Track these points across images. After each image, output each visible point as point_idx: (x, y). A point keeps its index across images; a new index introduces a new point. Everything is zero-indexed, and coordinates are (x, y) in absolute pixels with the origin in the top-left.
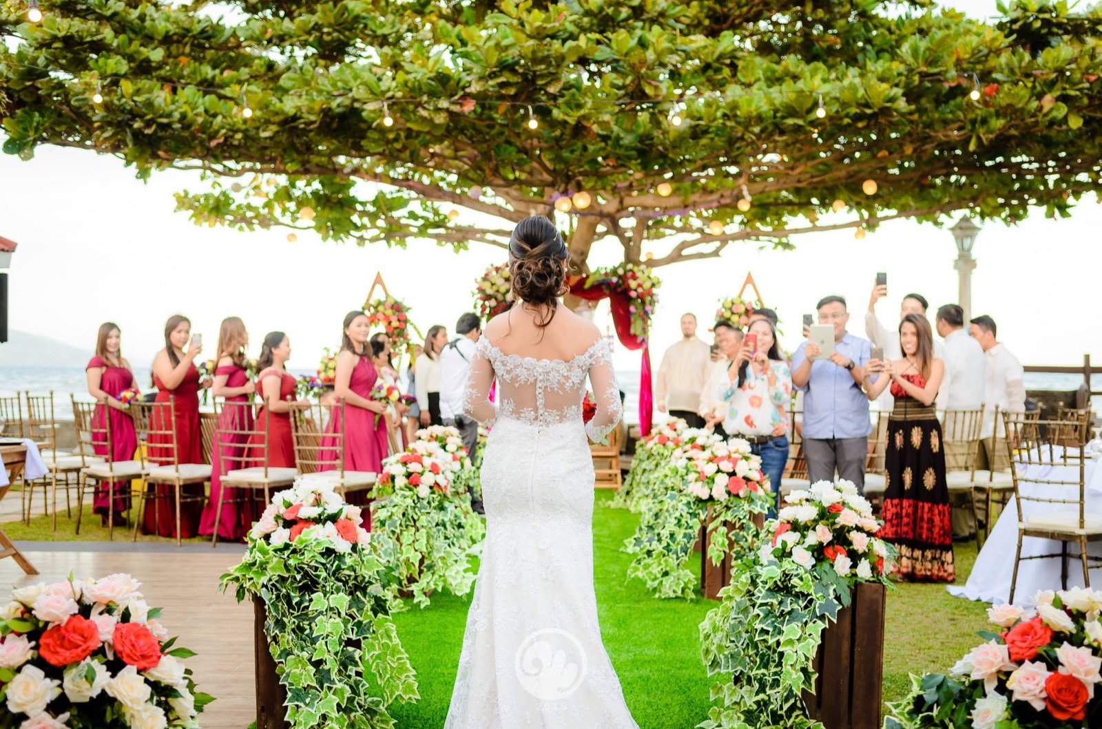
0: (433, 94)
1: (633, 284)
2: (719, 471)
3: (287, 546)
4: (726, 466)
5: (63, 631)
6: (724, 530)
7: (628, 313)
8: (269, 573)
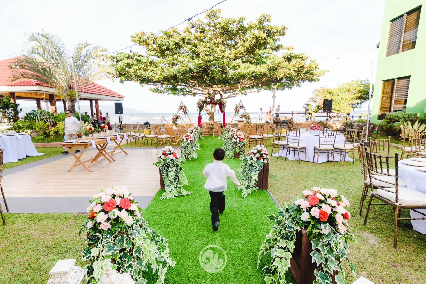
0: (189, 72)
1: (222, 102)
2: (238, 137)
3: (164, 159)
4: (239, 136)
5: (108, 203)
6: (238, 147)
7: (221, 107)
8: (161, 164)
